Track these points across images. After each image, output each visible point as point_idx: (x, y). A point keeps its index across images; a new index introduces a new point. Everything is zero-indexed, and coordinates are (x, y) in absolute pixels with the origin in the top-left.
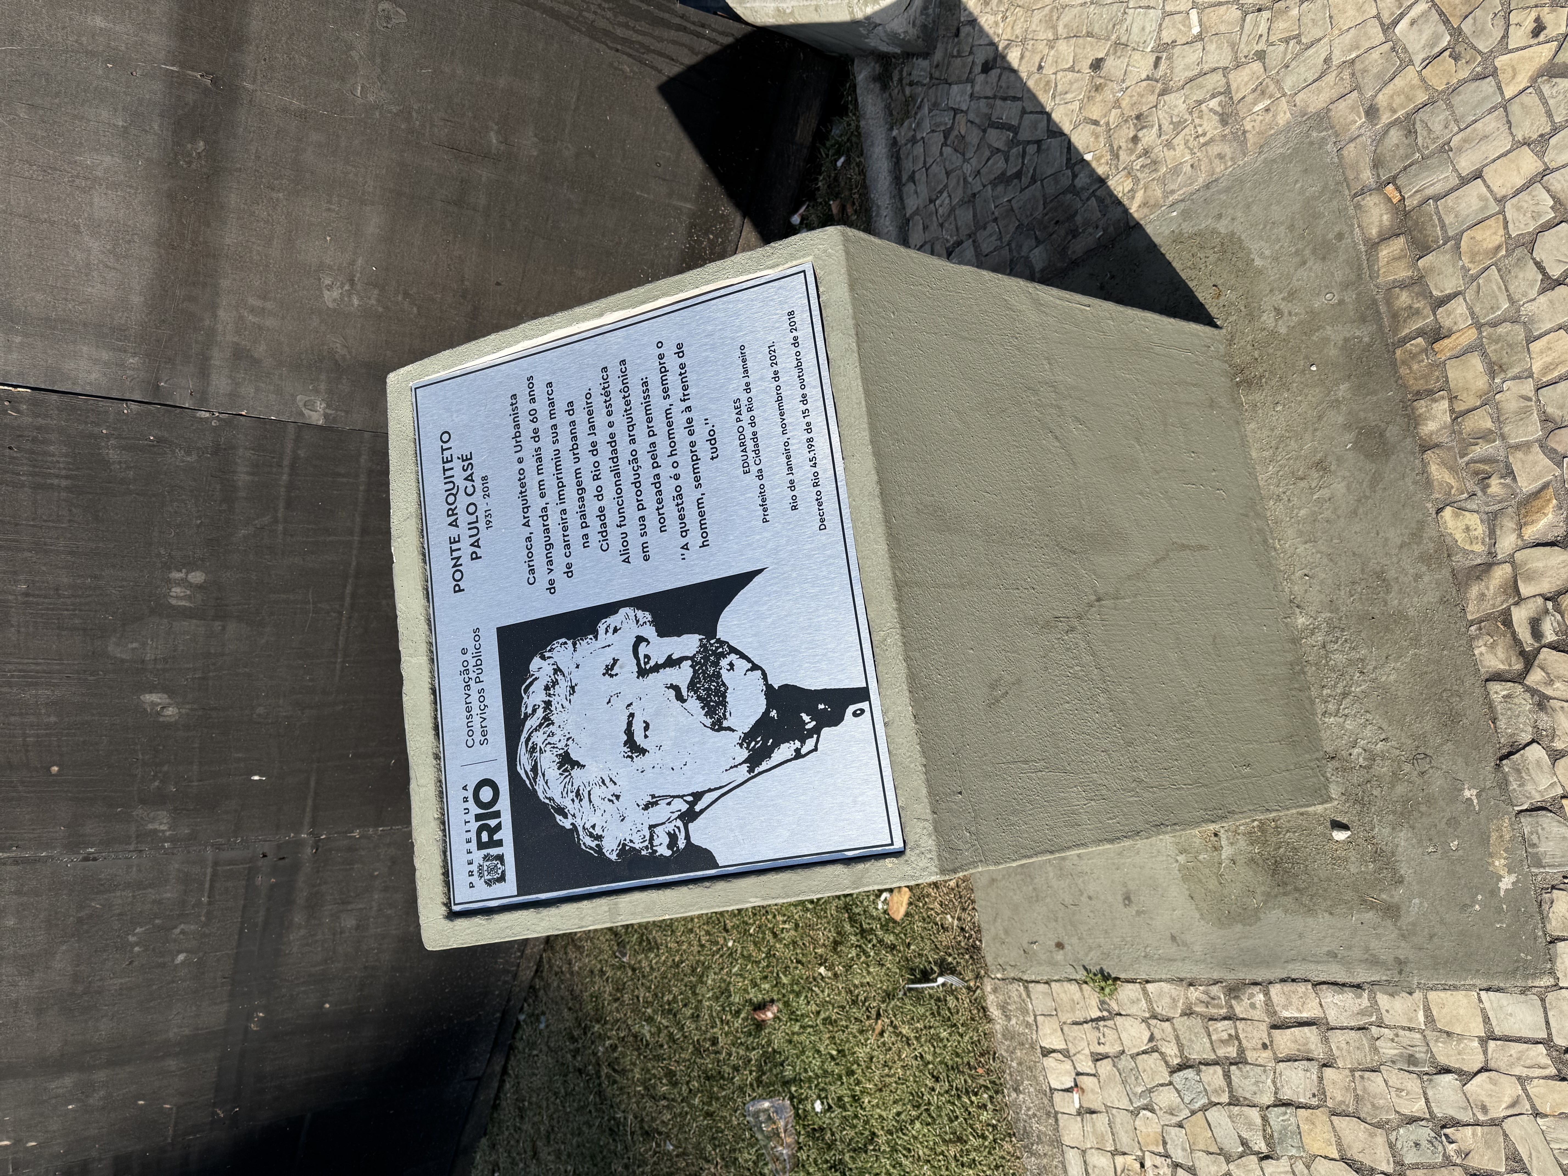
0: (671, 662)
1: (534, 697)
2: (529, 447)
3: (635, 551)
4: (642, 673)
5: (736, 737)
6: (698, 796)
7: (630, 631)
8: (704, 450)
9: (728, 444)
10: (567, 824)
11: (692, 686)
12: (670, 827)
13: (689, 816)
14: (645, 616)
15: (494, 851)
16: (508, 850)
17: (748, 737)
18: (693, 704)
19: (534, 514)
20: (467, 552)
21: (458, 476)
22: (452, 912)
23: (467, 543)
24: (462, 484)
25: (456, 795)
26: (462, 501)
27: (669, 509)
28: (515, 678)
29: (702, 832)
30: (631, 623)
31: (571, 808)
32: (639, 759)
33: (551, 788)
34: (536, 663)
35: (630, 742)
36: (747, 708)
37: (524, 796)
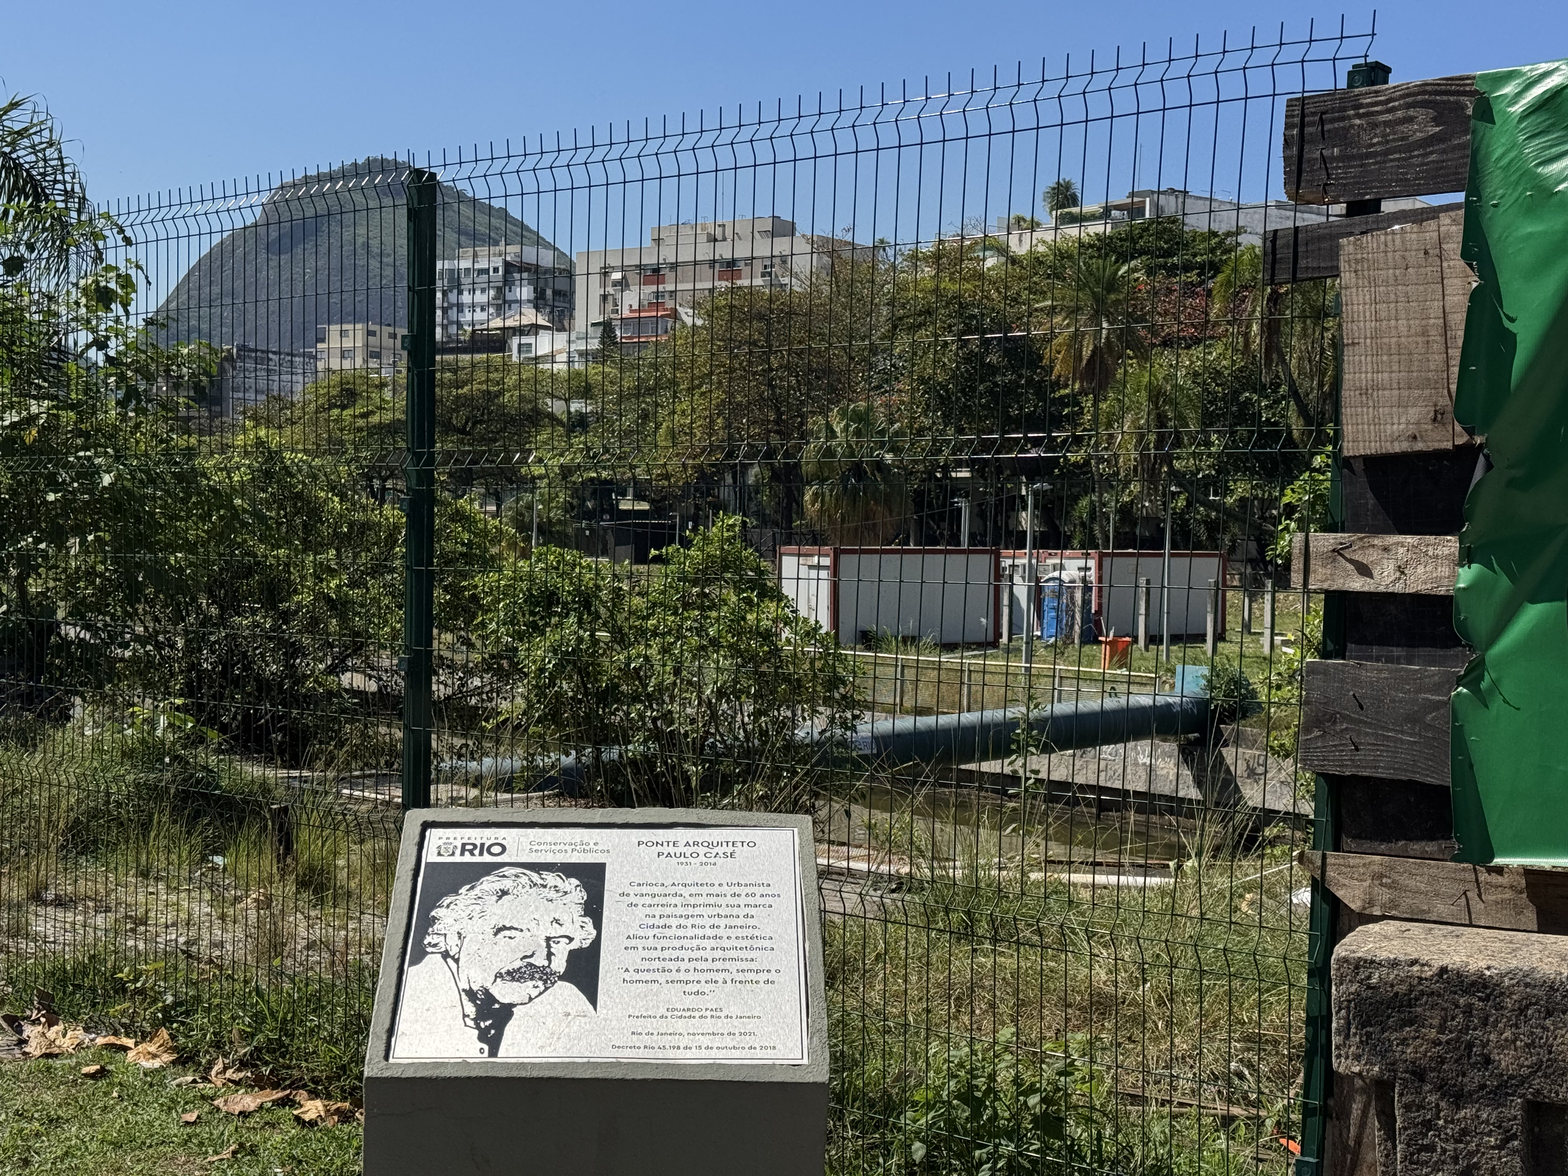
0: (550, 955)
1: (551, 879)
2: (730, 890)
3: (634, 943)
4: (548, 939)
5: (488, 985)
6: (457, 961)
7: (579, 935)
8: (692, 988)
10: (463, 890)
11: (531, 965)
12: (442, 944)
13: (446, 955)
14: (586, 944)
15: (458, 852)
16: (457, 858)
17: (486, 992)
18: (518, 964)
19: (680, 889)
20: (666, 850)
21: (720, 850)
22: (426, 826)
23: (671, 849)
24: (714, 852)
25: (502, 832)
26: (701, 850)
27: (656, 964)
28: (568, 870)
29: (433, 961)
30: (583, 936)
31: (473, 893)
32: (492, 932)
33: (489, 884)
34: (574, 882)
35: (504, 928)
36: (504, 993)
37: (488, 869)
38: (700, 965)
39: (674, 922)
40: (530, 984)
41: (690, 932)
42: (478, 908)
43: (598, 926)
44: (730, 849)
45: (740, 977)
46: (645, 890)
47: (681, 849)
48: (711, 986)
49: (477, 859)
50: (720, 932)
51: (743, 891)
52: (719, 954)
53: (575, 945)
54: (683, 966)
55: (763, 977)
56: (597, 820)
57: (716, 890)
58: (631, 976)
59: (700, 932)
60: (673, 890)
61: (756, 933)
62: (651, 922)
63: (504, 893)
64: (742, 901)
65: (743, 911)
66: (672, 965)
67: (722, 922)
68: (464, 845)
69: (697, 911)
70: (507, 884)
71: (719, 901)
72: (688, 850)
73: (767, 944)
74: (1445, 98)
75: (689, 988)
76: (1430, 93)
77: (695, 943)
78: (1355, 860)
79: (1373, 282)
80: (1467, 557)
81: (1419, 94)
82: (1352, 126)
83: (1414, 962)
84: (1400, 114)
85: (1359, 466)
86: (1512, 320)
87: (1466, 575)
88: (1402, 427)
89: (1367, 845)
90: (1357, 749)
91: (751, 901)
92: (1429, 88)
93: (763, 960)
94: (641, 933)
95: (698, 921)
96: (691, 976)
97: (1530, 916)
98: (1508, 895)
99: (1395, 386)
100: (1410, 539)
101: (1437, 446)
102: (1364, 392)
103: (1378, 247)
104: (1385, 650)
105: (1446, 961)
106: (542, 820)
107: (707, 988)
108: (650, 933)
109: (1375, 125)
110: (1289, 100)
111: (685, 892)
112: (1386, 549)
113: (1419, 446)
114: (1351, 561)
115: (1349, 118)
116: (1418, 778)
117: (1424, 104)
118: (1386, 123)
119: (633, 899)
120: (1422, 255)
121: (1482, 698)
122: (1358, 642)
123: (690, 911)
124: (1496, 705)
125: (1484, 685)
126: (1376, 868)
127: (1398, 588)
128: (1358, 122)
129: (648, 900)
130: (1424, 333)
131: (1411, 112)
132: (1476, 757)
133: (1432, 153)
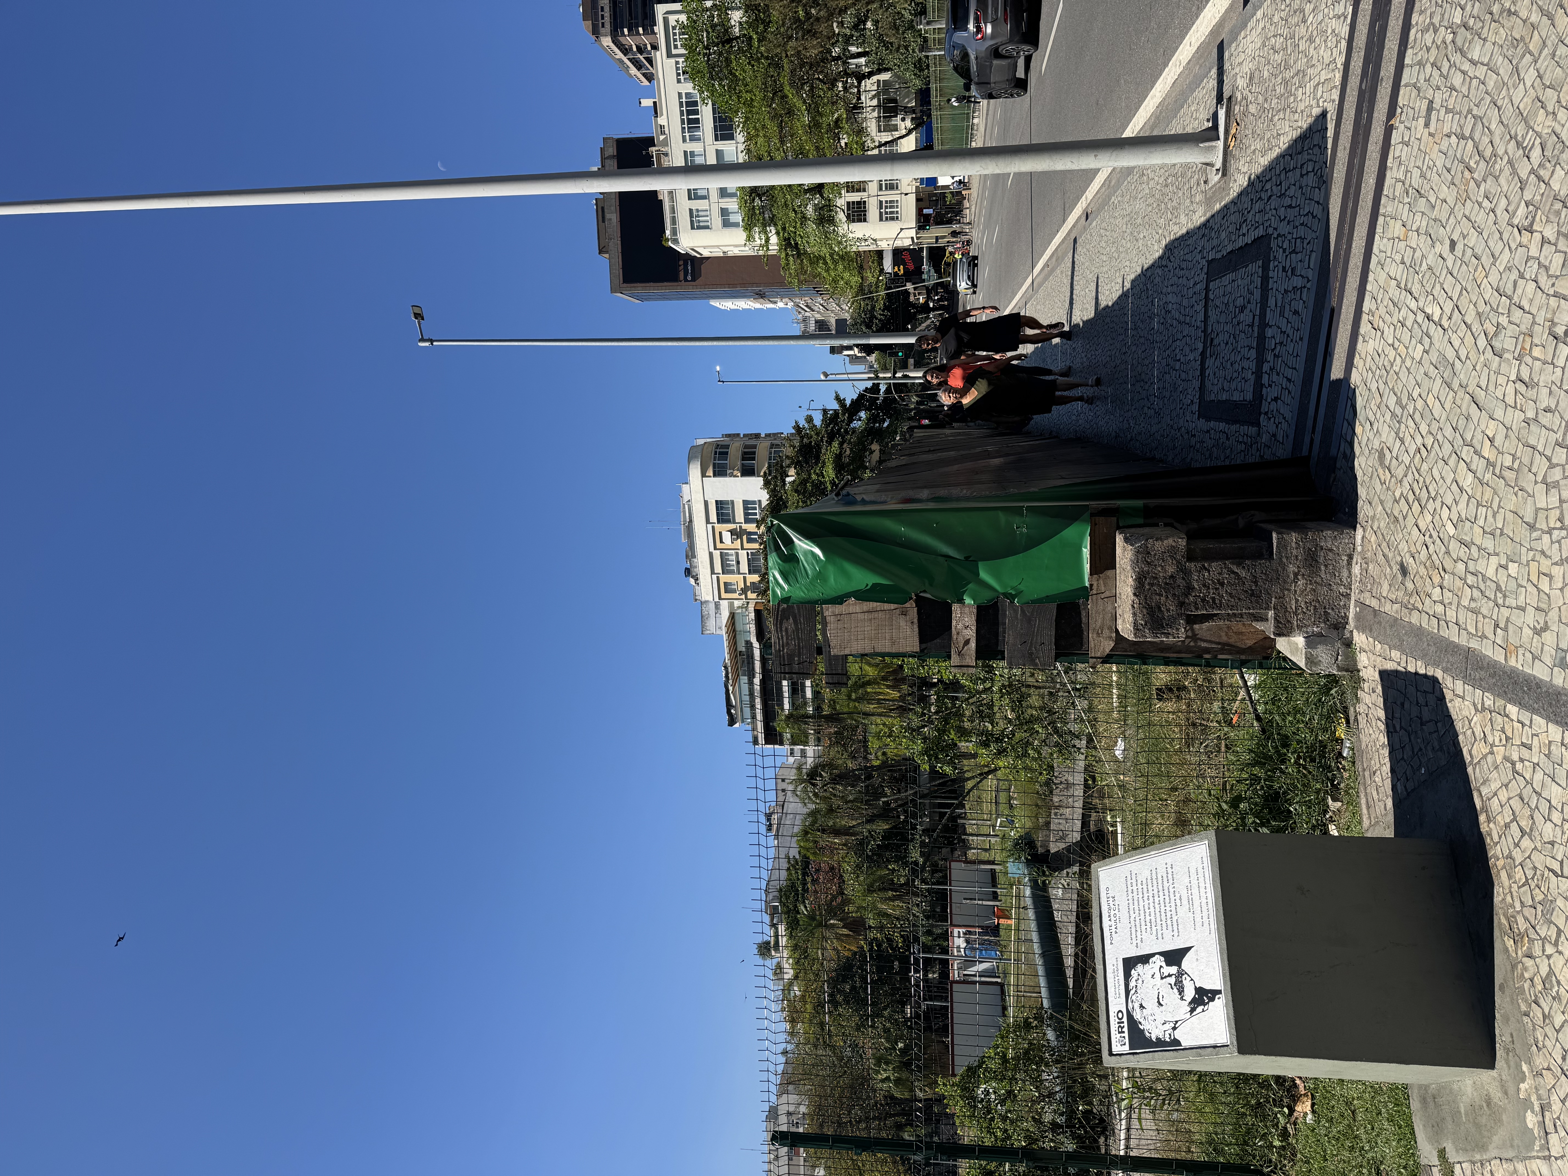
0: (1170, 976)
1: (1132, 984)
2: (1131, 895)
3: (1160, 936)
4: (1162, 978)
5: (1187, 1003)
6: (1177, 1022)
7: (1159, 964)
8: (1178, 901)
9: (1185, 902)
10: (1141, 1027)
11: (1175, 984)
12: (1169, 1032)
13: (1174, 1028)
14: (1163, 959)
15: (1123, 1035)
16: (1126, 1035)
17: (1190, 1003)
18: (1175, 990)
19: (1132, 919)
20: (1114, 930)
21: (1111, 903)
22: (1111, 1054)
23: (1114, 927)
24: (1112, 906)
25: (1112, 1014)
26: (1112, 913)
27: (1169, 922)
28: (1127, 976)
29: (1178, 1035)
30: (1159, 961)
31: (1143, 1022)
32: (1161, 1008)
33: (1137, 1015)
34: (1133, 971)
35: (1159, 1002)
36: (1190, 994)
37: (1130, 1017)
38: (1167, 900)
39: (1148, 918)
40: (1184, 982)
41: (1152, 909)
42: (1150, 1018)
43: (1153, 955)
44: (1111, 899)
45: (1171, 881)
46: (1134, 936)
47: (1113, 923)
48: (1177, 894)
49: (1126, 1024)
50: (1151, 895)
51: (1130, 888)
52: (1161, 894)
53: (1164, 964)
54: (1168, 909)
55: (1170, 870)
56: (1102, 967)
57: (1131, 901)
58: (1176, 933)
59: (1152, 905)
60: (1132, 922)
61: (1149, 878)
62: (1149, 929)
63: (1142, 1006)
64: (1135, 888)
65: (1140, 886)
66: (1169, 914)
67: (1146, 895)
68: (1119, 1033)
69: (1141, 908)
70: (1137, 1006)
71: (1136, 899)
72: (1113, 919)
73: (1154, 872)
74: (779, 616)
75: (1178, 904)
76: (777, 622)
77: (1157, 906)
78: (1092, 644)
79: (849, 641)
80: (961, 601)
81: (777, 627)
82: (786, 653)
83: (1133, 607)
84: (784, 634)
85: (924, 646)
86: (867, 585)
87: (968, 601)
88: (908, 628)
89: (1085, 640)
90: (1044, 643)
91: (1134, 884)
93: (1162, 872)
94: (1154, 933)
95: (1146, 907)
96: (1173, 904)
97: (1109, 573)
98: (1101, 582)
99: (891, 631)
100: (954, 623)
101: (916, 614)
102: (893, 643)
103: (835, 640)
104: (1000, 634)
105: (1131, 594)
106: (1104, 994)
107: (1178, 895)
108: (1154, 928)
109: (788, 644)
111: (1133, 916)
112: (958, 634)
113: (916, 621)
114: (963, 648)
115: (783, 654)
116: (1054, 618)
117: (781, 624)
118: (787, 639)
119: (1139, 941)
120: (839, 621)
121: (1019, 593)
122: (997, 645)
123: (1142, 912)
124: (1021, 587)
125: (1014, 593)
126: (1095, 635)
127: (974, 628)
128: (785, 650)
129: (1139, 933)
130: (871, 620)
131: (783, 629)
132: (1044, 595)
133: (800, 620)
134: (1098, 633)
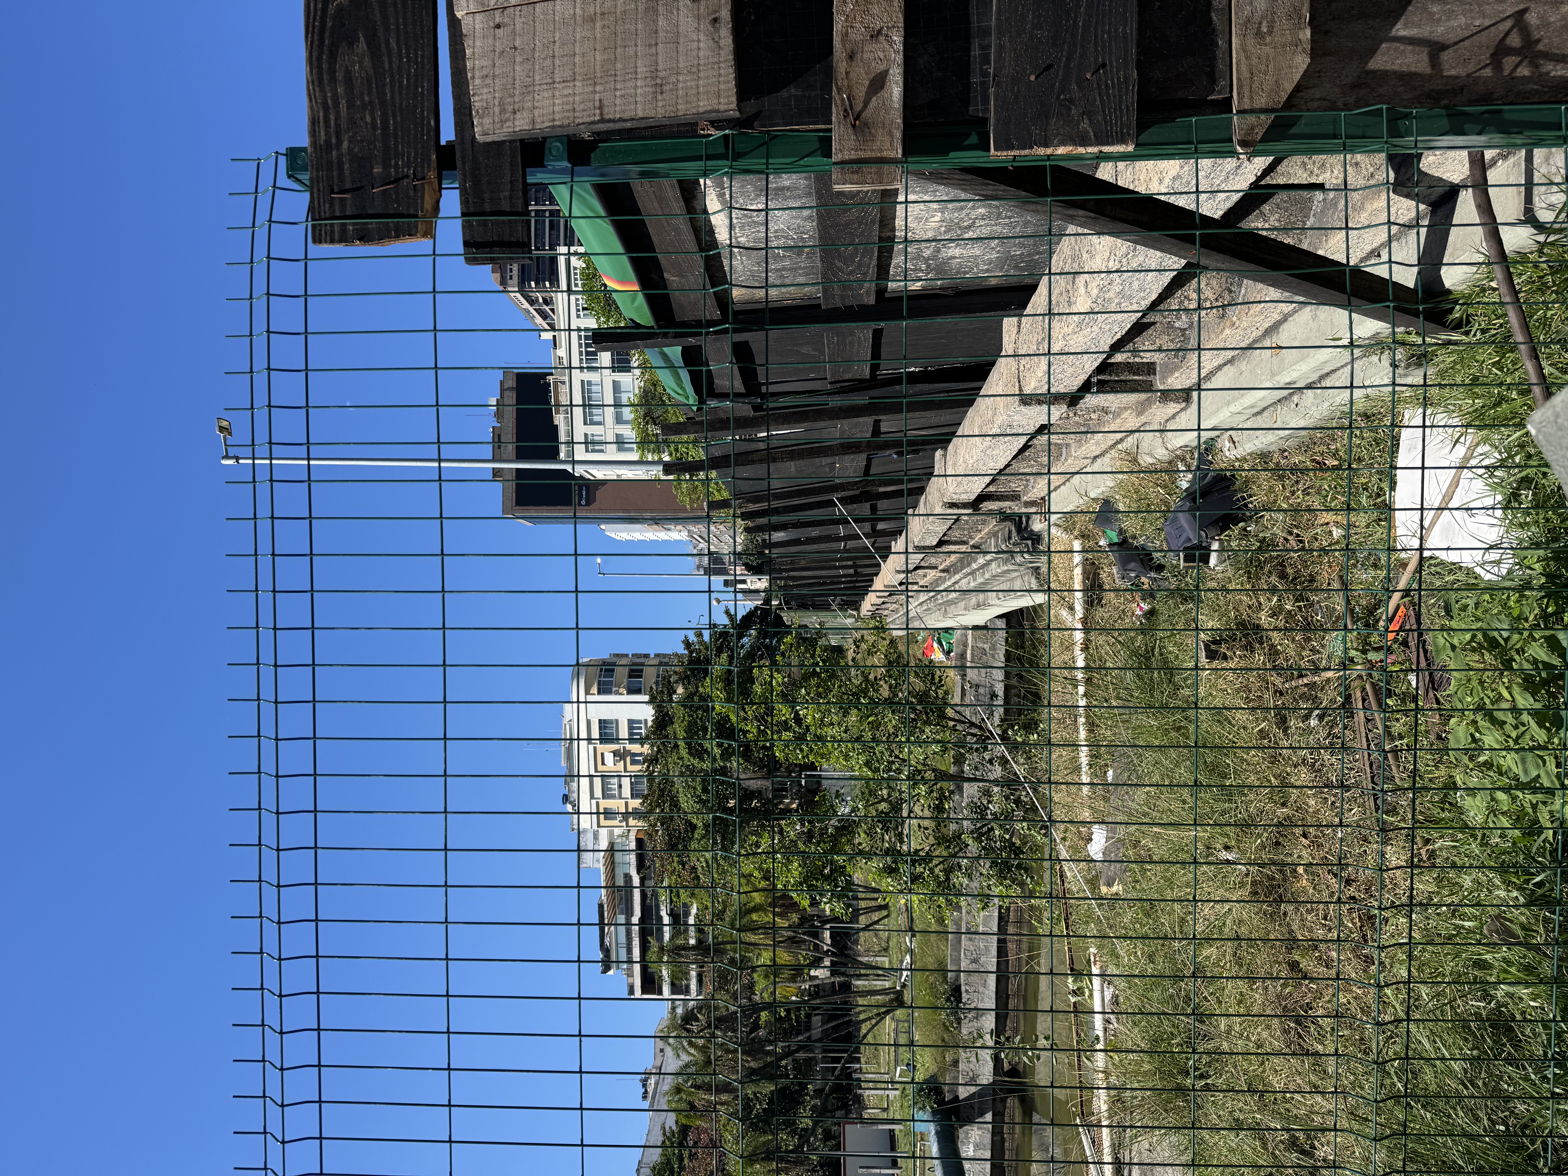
74: (327, 34)
76: (321, 54)
79: (529, 88)
81: (320, 67)
82: (350, 150)
84: (340, 90)
85: (752, 106)
88: (702, 38)
89: (1221, 65)
90: (1104, 65)
92: (315, 54)
99: (653, 50)
100: (839, 24)
102: (659, 88)
103: (488, 86)
109: (351, 120)
110: (314, 242)
112: (851, 57)
113: (725, 14)
114: (866, 103)
115: (340, 156)
117: (332, 59)
118: (350, 105)
120: (500, 32)
122: (967, 105)
126: (1250, 41)
127: (898, 38)
128: (345, 144)
131: (340, 75)
133: (388, 43)
134: (1259, 34)
